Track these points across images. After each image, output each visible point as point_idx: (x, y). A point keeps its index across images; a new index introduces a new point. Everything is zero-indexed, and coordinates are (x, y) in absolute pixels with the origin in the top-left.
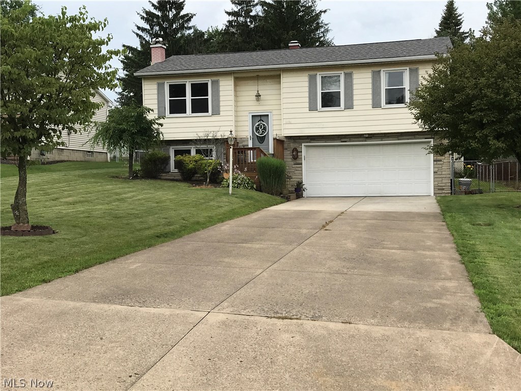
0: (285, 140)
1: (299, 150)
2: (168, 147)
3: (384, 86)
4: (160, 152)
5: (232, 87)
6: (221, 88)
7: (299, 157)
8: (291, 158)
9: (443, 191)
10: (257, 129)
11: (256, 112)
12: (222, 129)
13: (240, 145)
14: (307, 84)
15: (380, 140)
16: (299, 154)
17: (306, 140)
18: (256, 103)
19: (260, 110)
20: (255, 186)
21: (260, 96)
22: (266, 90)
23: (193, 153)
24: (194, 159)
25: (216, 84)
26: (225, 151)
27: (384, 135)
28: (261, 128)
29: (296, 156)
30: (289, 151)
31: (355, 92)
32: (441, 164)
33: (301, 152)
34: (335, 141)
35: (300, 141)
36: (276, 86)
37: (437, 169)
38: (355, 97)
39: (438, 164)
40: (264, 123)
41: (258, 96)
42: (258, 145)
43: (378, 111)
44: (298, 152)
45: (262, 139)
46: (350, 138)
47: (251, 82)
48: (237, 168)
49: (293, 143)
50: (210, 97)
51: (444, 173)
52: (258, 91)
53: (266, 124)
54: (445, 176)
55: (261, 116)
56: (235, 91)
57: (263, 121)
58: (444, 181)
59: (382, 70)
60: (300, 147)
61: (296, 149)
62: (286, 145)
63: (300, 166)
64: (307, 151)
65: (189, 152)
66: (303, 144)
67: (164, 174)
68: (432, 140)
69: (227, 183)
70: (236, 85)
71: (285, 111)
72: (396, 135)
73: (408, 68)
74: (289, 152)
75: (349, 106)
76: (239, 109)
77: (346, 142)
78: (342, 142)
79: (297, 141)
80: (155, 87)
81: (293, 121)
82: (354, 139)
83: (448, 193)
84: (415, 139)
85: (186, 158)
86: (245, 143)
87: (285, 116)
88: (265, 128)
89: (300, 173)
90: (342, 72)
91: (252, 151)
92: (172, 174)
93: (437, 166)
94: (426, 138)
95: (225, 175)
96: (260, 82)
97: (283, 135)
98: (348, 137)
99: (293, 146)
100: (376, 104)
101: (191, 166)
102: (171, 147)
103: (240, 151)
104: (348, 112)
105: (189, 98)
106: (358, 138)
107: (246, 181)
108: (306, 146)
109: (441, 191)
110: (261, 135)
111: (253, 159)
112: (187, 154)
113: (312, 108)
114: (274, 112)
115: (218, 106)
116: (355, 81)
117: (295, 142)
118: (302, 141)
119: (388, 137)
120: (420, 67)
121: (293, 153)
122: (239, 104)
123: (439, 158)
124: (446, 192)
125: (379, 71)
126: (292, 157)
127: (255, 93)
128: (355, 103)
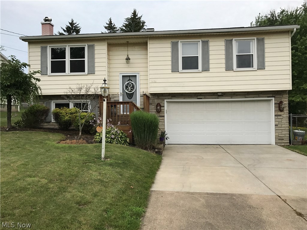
0: (150, 96)
1: (162, 105)
2: (50, 101)
3: (235, 53)
4: (42, 105)
5: (106, 51)
6: (96, 52)
7: (162, 111)
8: (155, 112)
9: (283, 141)
10: (127, 87)
11: (126, 73)
12: (95, 82)
13: (112, 100)
14: (170, 50)
15: (230, 97)
16: (162, 108)
17: (168, 97)
18: (126, 65)
19: (129, 71)
20: (128, 140)
21: (130, 59)
22: (135, 55)
23: (71, 106)
24: (70, 112)
25: (91, 48)
26: (99, 105)
27: (233, 94)
28: (130, 87)
29: (159, 109)
30: (154, 105)
31: (211, 57)
32: (281, 119)
33: (164, 107)
34: (193, 98)
35: (163, 97)
36: (143, 52)
37: (277, 123)
38: (211, 62)
39: (279, 119)
40: (132, 82)
41: (128, 59)
42: (127, 100)
43: (230, 73)
44: (161, 106)
45: (130, 96)
46: (205, 95)
47: (122, 48)
48: (110, 122)
49: (156, 99)
50: (86, 59)
51: (283, 126)
52: (128, 55)
53: (134, 83)
54: (284, 128)
55: (129, 76)
56: (108, 55)
57: (131, 81)
58: (283, 133)
59: (234, 39)
60: (163, 102)
61: (159, 104)
62: (151, 101)
63: (163, 118)
64: (168, 106)
65: (67, 105)
66: (165, 100)
67: (45, 124)
68: (273, 98)
69: (100, 138)
70: (109, 50)
71: (151, 72)
72: (243, 93)
73: (255, 38)
74: (153, 107)
75: (206, 69)
76: (111, 70)
77: (201, 99)
78: (198, 99)
79: (161, 97)
80: (39, 50)
81: (158, 81)
82: (208, 97)
83: (287, 143)
84: (259, 97)
85: (63, 111)
86: (116, 99)
87: (151, 76)
88: (133, 87)
89: (163, 124)
90: (200, 40)
91: (122, 106)
92: (53, 123)
93: (278, 120)
94: (268, 97)
95: (98, 129)
96: (130, 48)
97: (149, 92)
98: (204, 94)
99: (157, 101)
100: (229, 68)
101: (66, 118)
102: (53, 101)
103: (113, 105)
104: (205, 74)
105: (68, 60)
106: (211, 96)
107: (119, 135)
108: (167, 102)
109: (281, 141)
110: (130, 92)
111: (123, 112)
112: (64, 107)
113: (175, 69)
114: (141, 73)
115: (94, 67)
116: (211, 48)
117: (158, 98)
118: (164, 97)
119: (237, 95)
120: (266, 37)
121: (157, 107)
122: (112, 66)
123: (280, 113)
124: (285, 141)
125: (232, 40)
126: (156, 110)
127: (126, 57)
128: (211, 66)
